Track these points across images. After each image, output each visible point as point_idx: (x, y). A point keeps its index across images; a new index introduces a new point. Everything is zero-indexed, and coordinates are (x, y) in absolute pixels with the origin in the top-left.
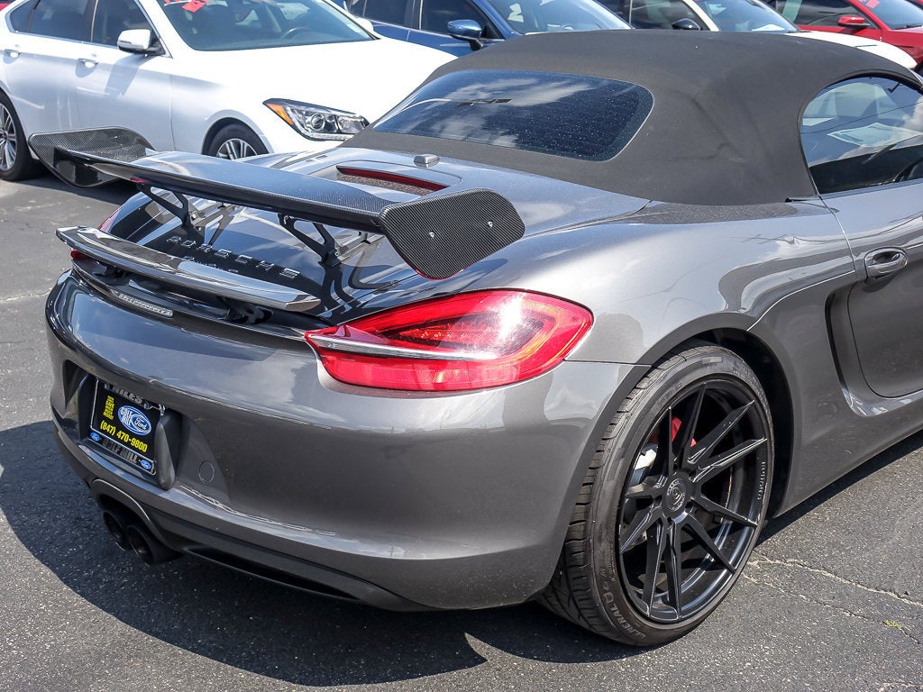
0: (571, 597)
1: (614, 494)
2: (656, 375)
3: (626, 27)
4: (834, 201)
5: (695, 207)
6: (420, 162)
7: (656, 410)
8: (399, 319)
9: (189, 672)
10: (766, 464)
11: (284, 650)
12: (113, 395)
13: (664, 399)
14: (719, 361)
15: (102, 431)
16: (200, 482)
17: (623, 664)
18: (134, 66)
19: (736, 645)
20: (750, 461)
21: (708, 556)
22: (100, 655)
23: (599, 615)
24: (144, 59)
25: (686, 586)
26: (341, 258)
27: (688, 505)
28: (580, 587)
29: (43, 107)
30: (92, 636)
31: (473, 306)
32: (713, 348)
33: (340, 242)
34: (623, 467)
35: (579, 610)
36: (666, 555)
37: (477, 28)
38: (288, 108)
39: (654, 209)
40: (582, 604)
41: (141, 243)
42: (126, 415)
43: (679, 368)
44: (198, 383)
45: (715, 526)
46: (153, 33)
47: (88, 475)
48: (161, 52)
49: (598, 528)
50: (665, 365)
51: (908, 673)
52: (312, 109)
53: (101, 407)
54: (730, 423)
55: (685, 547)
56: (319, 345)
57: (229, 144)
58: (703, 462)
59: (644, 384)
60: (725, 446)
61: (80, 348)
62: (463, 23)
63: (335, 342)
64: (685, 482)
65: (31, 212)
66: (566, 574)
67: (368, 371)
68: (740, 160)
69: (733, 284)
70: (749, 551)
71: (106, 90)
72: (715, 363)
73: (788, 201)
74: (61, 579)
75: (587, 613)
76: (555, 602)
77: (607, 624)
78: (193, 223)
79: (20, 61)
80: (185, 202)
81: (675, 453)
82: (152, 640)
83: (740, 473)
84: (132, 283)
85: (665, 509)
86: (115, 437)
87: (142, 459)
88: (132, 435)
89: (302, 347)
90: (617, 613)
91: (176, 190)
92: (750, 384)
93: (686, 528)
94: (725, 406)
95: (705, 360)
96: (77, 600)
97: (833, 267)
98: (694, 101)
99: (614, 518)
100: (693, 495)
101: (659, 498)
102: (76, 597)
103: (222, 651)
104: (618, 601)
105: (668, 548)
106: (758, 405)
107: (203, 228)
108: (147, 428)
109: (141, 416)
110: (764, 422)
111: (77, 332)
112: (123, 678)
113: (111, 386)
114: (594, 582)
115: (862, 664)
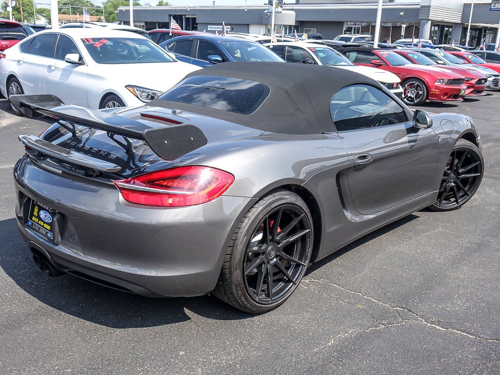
0: (225, 293)
1: (242, 251)
2: (261, 202)
3: (283, 61)
4: (342, 134)
5: (283, 134)
6: (174, 112)
7: (261, 217)
8: (155, 176)
9: (65, 322)
10: (310, 240)
11: (107, 314)
12: (38, 205)
13: (265, 212)
14: (289, 198)
15: (33, 221)
16: (70, 242)
17: (247, 321)
18: (72, 69)
19: (294, 313)
20: (303, 238)
21: (285, 277)
22: (29, 315)
23: (236, 301)
24: (76, 66)
25: (274, 291)
26: (134, 151)
27: (277, 256)
28: (228, 289)
29: (33, 85)
30: (26, 307)
31: (184, 172)
32: (287, 192)
33: (134, 145)
34: (246, 240)
35: (229, 298)
36: (266, 277)
37: (220, 59)
38: (135, 89)
39: (266, 135)
40: (230, 296)
41: (55, 143)
42: (42, 214)
43: (271, 200)
44: (77, 203)
45: (289, 265)
46: (80, 55)
47: (26, 238)
48: (83, 64)
49: (235, 264)
50: (266, 198)
51: (362, 326)
52: (146, 90)
53: (33, 210)
54: (295, 223)
55: (275, 274)
56: (120, 186)
57: (110, 103)
58: (283, 238)
59: (257, 206)
60: (293, 232)
61: (26, 187)
62: (214, 57)
63: (127, 186)
64: (275, 247)
65: (26, 129)
66: (223, 283)
67: (142, 198)
68: (305, 116)
69: (297, 167)
70: (301, 277)
71: (60, 79)
72: (287, 198)
73: (323, 133)
74: (17, 283)
75: (232, 299)
76: (219, 295)
77: (239, 304)
78: (77, 135)
79: (24, 65)
80: (74, 126)
81: (271, 235)
82: (52, 308)
83: (300, 244)
84: (48, 160)
85: (266, 257)
86: (38, 223)
87: (48, 232)
88: (44, 223)
89: (113, 187)
90: (243, 300)
91: (71, 122)
92: (303, 207)
93: (275, 265)
94: (293, 216)
95: (283, 197)
96: (22, 292)
97: (341, 161)
98: (287, 92)
99: (242, 261)
100: (279, 252)
101: (263, 253)
102: (22, 290)
103: (81, 313)
104: (244, 295)
105: (267, 273)
106: (306, 216)
107: (81, 137)
108: (50, 220)
109: (48, 215)
110: (309, 223)
111: (26, 181)
112: (37, 324)
113: (37, 202)
114: (234, 287)
115: (344, 322)
